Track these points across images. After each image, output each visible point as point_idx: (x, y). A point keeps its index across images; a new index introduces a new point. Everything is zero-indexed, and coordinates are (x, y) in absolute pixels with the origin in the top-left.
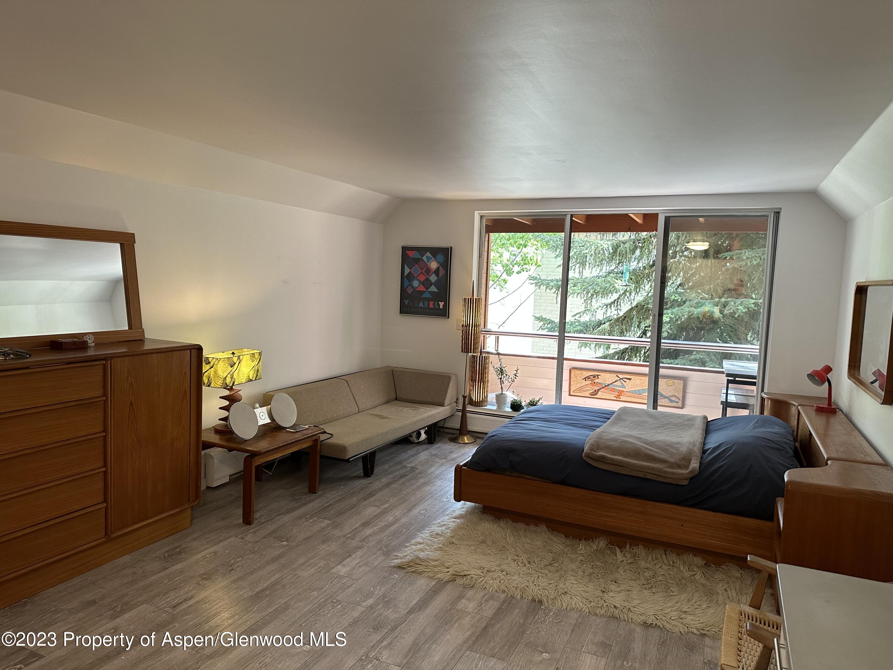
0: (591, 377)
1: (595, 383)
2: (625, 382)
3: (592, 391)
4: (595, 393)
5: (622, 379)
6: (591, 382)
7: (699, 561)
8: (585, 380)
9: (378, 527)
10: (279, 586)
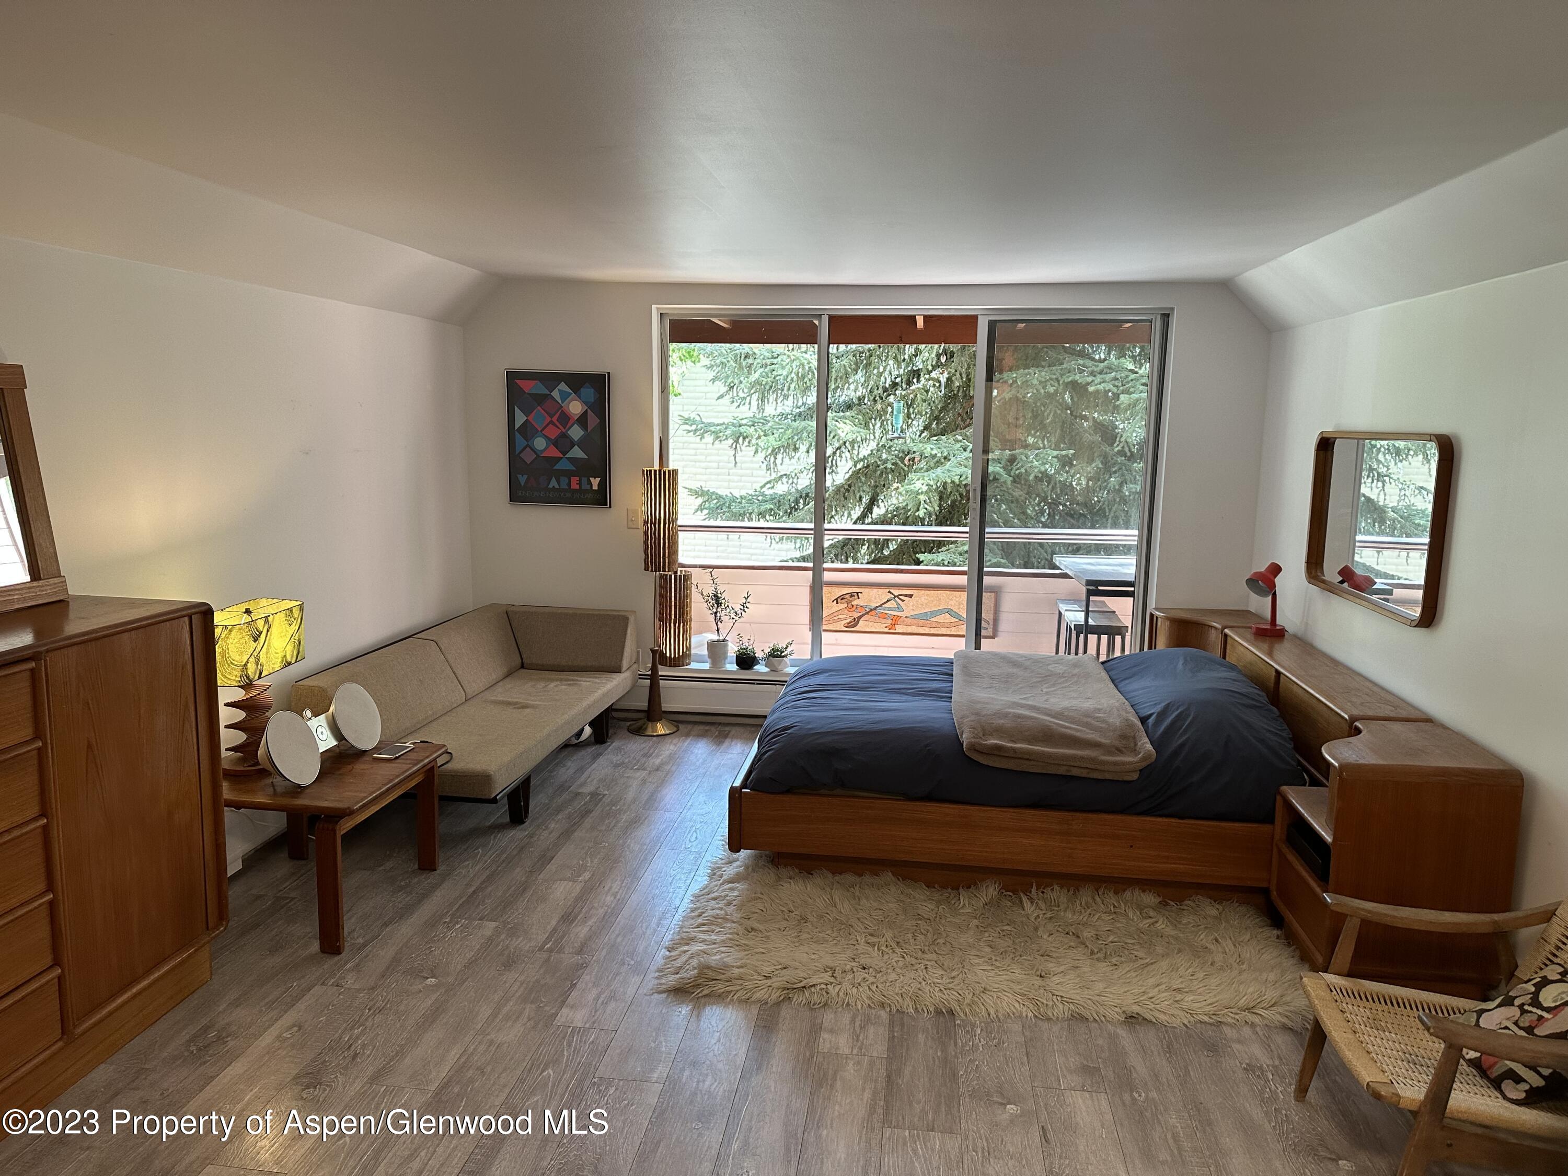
0: (847, 596)
1: (853, 606)
2: (903, 601)
3: (848, 621)
4: (855, 622)
5: (897, 596)
6: (846, 605)
7: (1150, 899)
8: (837, 603)
9: (594, 919)
10: (471, 1072)
